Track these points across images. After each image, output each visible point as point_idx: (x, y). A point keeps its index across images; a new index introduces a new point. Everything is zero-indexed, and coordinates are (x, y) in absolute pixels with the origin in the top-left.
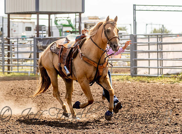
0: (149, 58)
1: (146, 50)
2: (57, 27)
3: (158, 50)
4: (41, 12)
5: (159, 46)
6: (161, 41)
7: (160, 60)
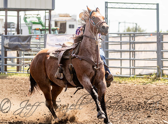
0: (121, 57)
1: (118, 50)
2: (26, 24)
3: (130, 49)
4: (9, 8)
5: (131, 45)
6: (133, 40)
7: (133, 60)
